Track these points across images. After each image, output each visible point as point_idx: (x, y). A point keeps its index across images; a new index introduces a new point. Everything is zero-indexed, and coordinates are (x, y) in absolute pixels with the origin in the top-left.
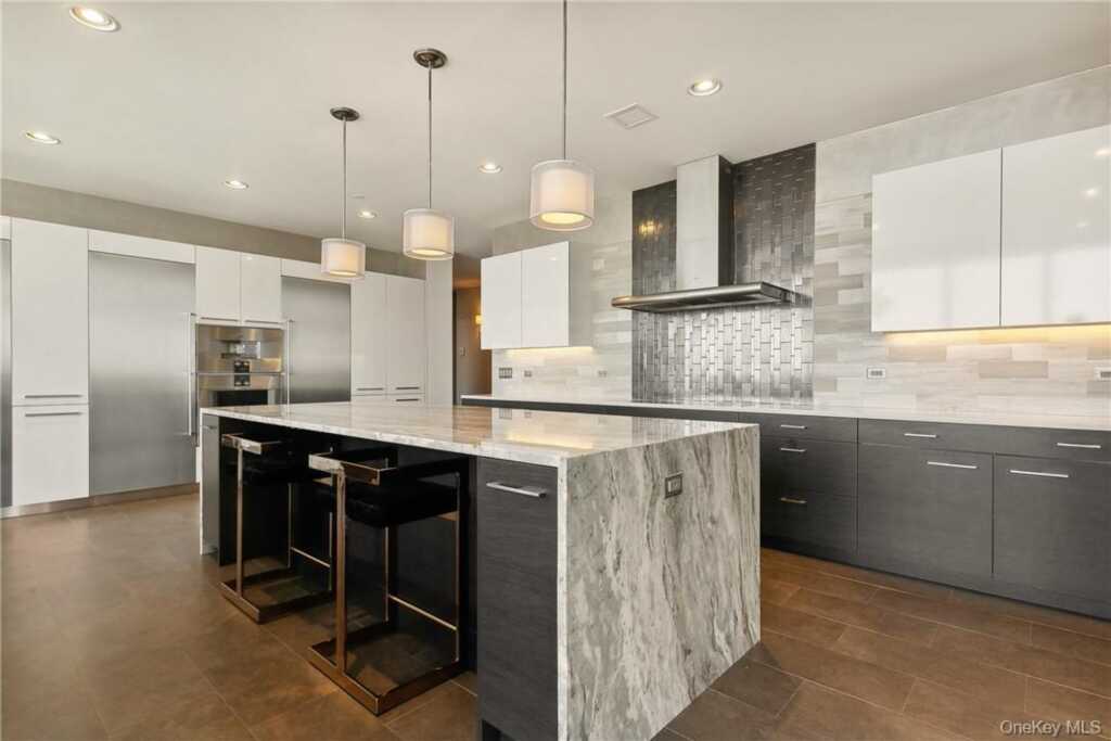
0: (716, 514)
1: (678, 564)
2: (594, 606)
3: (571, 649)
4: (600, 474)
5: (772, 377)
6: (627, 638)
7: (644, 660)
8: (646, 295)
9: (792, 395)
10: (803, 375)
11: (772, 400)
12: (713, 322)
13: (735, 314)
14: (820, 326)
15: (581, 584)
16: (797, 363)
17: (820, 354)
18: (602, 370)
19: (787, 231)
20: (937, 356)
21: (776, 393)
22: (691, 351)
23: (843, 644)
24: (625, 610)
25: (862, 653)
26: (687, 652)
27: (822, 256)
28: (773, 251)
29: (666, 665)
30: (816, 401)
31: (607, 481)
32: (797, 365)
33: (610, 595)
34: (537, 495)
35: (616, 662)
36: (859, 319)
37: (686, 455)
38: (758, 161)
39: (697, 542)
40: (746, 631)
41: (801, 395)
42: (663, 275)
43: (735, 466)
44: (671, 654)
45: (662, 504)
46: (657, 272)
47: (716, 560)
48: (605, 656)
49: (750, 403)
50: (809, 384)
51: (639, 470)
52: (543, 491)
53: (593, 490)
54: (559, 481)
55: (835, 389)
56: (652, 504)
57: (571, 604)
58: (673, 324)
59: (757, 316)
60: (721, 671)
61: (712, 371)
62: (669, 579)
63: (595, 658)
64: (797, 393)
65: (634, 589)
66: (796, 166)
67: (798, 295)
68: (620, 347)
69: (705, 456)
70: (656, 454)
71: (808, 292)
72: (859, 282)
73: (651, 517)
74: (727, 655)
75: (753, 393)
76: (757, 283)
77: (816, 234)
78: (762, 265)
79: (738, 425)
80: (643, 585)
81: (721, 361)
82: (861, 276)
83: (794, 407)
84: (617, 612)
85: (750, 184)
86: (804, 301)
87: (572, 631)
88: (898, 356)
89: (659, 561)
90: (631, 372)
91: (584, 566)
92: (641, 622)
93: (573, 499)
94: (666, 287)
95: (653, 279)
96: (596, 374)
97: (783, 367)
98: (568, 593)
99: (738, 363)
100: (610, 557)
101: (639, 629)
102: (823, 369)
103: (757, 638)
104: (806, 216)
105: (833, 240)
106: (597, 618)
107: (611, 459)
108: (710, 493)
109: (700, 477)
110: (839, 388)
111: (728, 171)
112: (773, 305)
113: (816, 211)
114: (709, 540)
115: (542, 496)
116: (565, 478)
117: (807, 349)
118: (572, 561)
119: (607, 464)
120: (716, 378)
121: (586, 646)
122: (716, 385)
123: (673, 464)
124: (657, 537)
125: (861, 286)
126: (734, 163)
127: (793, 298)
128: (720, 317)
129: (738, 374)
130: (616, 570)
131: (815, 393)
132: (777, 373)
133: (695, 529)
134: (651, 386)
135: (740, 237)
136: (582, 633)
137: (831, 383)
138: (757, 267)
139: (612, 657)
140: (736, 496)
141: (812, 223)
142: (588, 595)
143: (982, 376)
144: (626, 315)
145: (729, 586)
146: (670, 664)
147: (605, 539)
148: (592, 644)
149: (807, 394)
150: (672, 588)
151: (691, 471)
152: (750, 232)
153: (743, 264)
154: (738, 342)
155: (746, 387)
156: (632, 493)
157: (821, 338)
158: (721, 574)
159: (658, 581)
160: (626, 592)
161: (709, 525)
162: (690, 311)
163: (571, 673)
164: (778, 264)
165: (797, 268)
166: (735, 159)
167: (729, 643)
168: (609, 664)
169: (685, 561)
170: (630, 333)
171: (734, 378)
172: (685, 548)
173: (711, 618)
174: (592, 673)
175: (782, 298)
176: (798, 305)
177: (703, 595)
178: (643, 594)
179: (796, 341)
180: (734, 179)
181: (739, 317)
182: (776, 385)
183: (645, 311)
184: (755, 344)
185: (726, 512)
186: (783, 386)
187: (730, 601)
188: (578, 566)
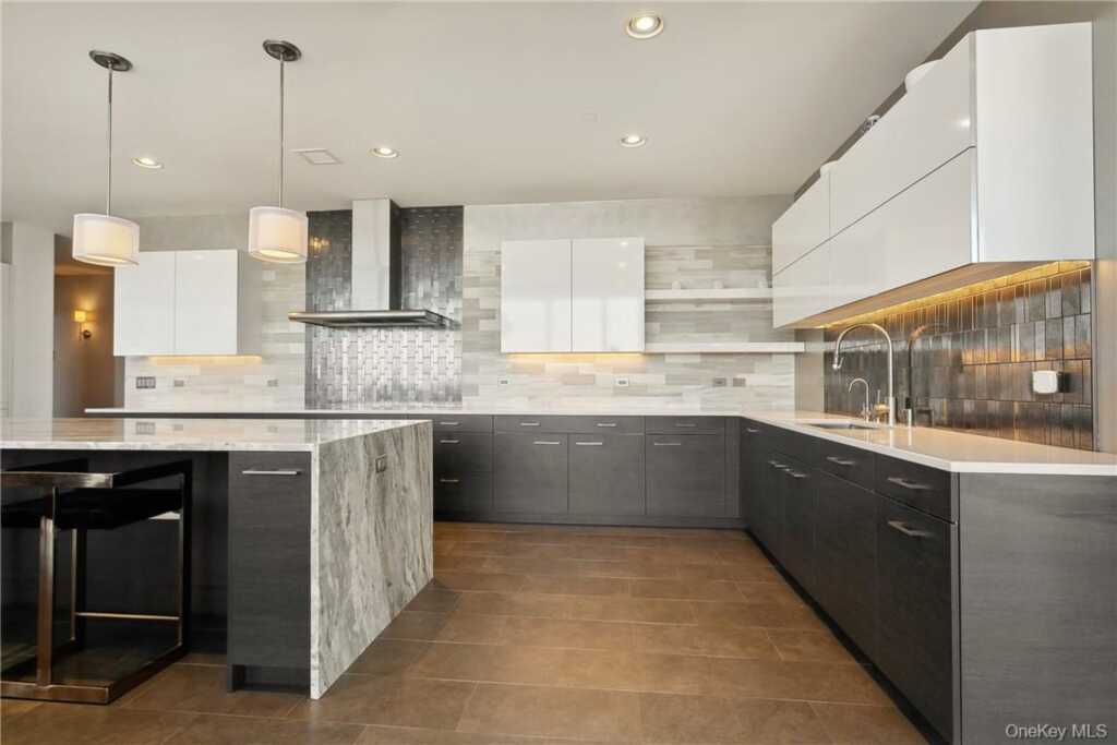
0: (407, 485)
1: (384, 520)
2: (335, 549)
3: (322, 579)
4: (338, 455)
5: (432, 385)
6: (354, 573)
7: (363, 589)
8: (320, 312)
9: (447, 400)
10: (455, 384)
11: (432, 404)
12: (383, 338)
13: (401, 332)
14: (467, 346)
15: (327, 533)
16: (450, 373)
17: (467, 367)
18: (273, 379)
19: (444, 269)
20: (538, 371)
21: (436, 399)
22: (364, 363)
23: (486, 567)
24: (353, 552)
25: (498, 570)
26: (389, 584)
27: (469, 293)
28: (432, 284)
29: (376, 593)
30: (464, 404)
31: (342, 460)
32: (451, 377)
33: (344, 542)
34: (294, 473)
35: (347, 590)
36: (493, 343)
37: (389, 443)
38: (421, 210)
39: (396, 505)
40: (424, 570)
41: (453, 400)
42: (337, 293)
43: (417, 450)
44: (380, 585)
45: (374, 476)
46: (331, 291)
47: (406, 516)
48: (341, 587)
49: (414, 407)
50: (459, 390)
51: (361, 453)
52: (299, 470)
53: (334, 466)
54: (313, 461)
55: (477, 395)
56: (369, 477)
57: (321, 548)
58: (346, 337)
59: (420, 334)
60: (409, 599)
61: (383, 381)
62: (378, 531)
63: (335, 586)
64: (451, 398)
65: (358, 538)
66: (448, 219)
67: (451, 321)
68: (293, 357)
69: (400, 443)
70: (371, 441)
71: (459, 318)
72: (493, 314)
73: (368, 487)
74: (414, 587)
75: (417, 399)
76: (421, 311)
77: (465, 275)
78: (423, 295)
79: (417, 421)
80: (363, 537)
81: (390, 372)
82: (494, 310)
83: (447, 409)
84: (348, 555)
85: (414, 227)
86: (455, 326)
87: (322, 567)
88: (516, 370)
89: (373, 518)
90: (304, 381)
91: (329, 520)
92: (362, 563)
93: (323, 473)
94: (340, 304)
95: (328, 296)
96: (266, 383)
97: (440, 377)
98: (320, 541)
99: (404, 374)
100: (344, 515)
101: (360, 567)
102: (469, 379)
103: (431, 576)
104: (456, 261)
105: (475, 282)
106: (336, 558)
107: (345, 445)
108: (403, 470)
109: (397, 459)
110: (480, 391)
111: (397, 213)
112: (432, 327)
113: (464, 258)
114: (402, 504)
115: (298, 473)
116: (318, 459)
117: (458, 363)
118: (322, 517)
119: (342, 448)
120: (386, 387)
121: (330, 579)
122: (386, 392)
123: (381, 449)
124: (371, 502)
125: (494, 318)
126: (402, 206)
127: (447, 323)
128: (390, 334)
129: (405, 383)
130: (348, 523)
131: (463, 398)
132: (435, 382)
133: (394, 496)
134: (325, 395)
135: (407, 268)
136: (328, 569)
137: (474, 390)
138: (421, 294)
139: (345, 586)
140: (418, 472)
141: (461, 265)
142: (331, 540)
143: (566, 384)
144: (300, 328)
145: (414, 537)
146: (379, 593)
147: (341, 501)
148: (333, 577)
149: (458, 398)
150: (380, 538)
151: (391, 453)
152: (414, 266)
153: (409, 292)
154: (404, 357)
155: (411, 394)
156: (357, 469)
157: (467, 355)
158: (410, 527)
159: (372, 531)
160: (353, 540)
161: (402, 493)
162: (364, 327)
163: (321, 597)
164: (437, 295)
165: (451, 300)
166: (403, 204)
167: (415, 579)
168: (343, 590)
169: (387, 518)
170: (304, 344)
171: (401, 387)
172: (388, 509)
173: (404, 559)
174: (333, 597)
175: (439, 323)
176: (451, 329)
177: (399, 544)
178: (364, 542)
179: (450, 357)
180: (401, 219)
181: (405, 336)
182: (435, 392)
183: (319, 325)
184: (419, 357)
185: (413, 482)
186: (441, 392)
187: (415, 549)
188: (326, 520)
